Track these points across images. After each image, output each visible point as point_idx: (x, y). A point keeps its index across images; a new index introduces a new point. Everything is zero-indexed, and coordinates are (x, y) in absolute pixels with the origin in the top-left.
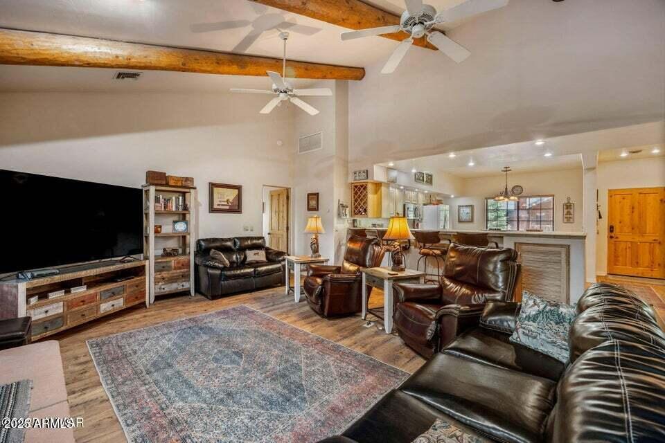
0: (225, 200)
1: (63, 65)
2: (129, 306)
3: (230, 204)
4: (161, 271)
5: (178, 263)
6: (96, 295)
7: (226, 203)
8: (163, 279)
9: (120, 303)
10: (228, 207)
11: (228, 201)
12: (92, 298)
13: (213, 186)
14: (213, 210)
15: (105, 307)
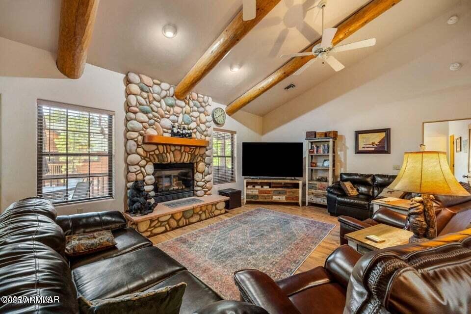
0: (371, 143)
1: (249, 102)
2: (288, 201)
3: (375, 146)
4: (311, 189)
5: (321, 186)
6: (271, 191)
7: (371, 146)
8: (313, 194)
9: (283, 199)
10: (373, 149)
11: (373, 144)
12: (269, 192)
13: (358, 133)
14: (358, 152)
15: (276, 198)
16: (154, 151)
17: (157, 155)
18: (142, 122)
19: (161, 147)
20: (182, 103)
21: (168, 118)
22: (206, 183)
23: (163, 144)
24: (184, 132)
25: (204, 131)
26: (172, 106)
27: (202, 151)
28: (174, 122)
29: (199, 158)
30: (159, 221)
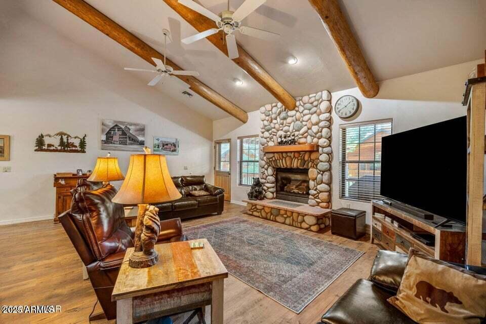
16: (272, 158)
17: (274, 161)
18: (266, 138)
19: (276, 155)
20: (293, 112)
21: (282, 130)
22: (318, 193)
23: (277, 152)
24: (287, 139)
25: (316, 134)
26: (285, 119)
27: (313, 156)
28: (286, 132)
29: (310, 164)
30: (256, 208)
